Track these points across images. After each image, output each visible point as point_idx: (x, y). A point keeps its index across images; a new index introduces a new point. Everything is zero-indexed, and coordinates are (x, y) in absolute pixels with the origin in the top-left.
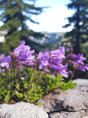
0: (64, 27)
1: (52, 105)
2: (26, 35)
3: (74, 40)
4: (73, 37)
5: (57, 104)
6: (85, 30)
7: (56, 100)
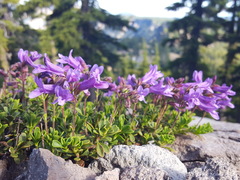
0: (169, 8)
1: (182, 153)
2: (91, 20)
3: (189, 37)
4: (186, 32)
5: (190, 152)
6: (212, 19)
7: (187, 147)
